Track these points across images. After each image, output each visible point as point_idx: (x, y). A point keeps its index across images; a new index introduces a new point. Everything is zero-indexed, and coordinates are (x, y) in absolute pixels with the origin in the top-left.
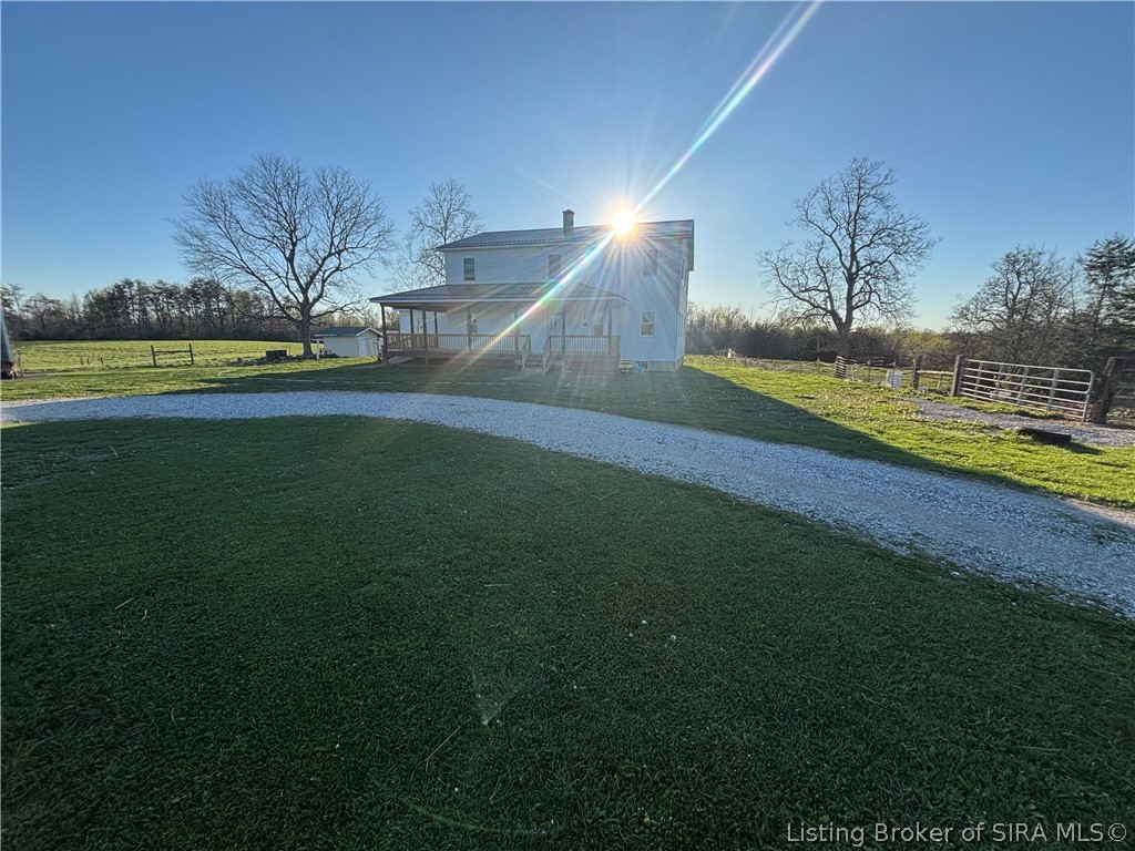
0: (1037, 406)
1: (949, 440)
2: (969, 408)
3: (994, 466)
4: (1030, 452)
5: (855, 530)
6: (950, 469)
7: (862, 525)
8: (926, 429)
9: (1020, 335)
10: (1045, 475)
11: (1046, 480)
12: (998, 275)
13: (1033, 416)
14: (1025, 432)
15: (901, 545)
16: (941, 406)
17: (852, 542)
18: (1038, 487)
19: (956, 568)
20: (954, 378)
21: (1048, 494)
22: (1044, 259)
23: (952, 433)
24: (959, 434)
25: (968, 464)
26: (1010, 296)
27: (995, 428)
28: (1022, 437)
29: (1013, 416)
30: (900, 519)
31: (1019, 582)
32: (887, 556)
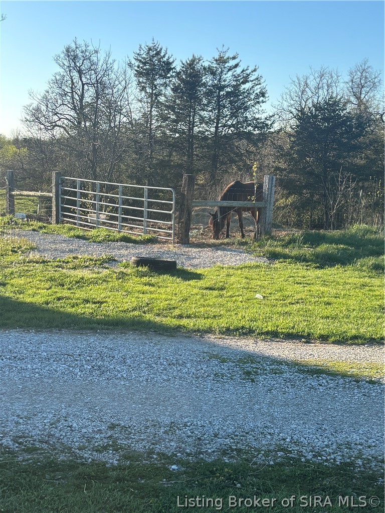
0: (131, 229)
1: (81, 283)
2: (78, 237)
3: (134, 310)
4: (153, 285)
5: (45, 446)
6: (99, 322)
7: (50, 435)
8: (51, 273)
9: (94, 145)
10: (177, 312)
11: (180, 317)
12: (62, 71)
13: (135, 242)
14: (141, 262)
15: (105, 448)
16: (49, 238)
17: (52, 466)
18: (179, 327)
19: (171, 459)
20: (54, 200)
21: (189, 333)
22: (102, 56)
23: (80, 273)
24: (86, 274)
25: (110, 310)
26: (77, 97)
27: (112, 260)
28: (140, 269)
29: (119, 244)
30: (85, 411)
31: (224, 453)
32: (100, 473)
